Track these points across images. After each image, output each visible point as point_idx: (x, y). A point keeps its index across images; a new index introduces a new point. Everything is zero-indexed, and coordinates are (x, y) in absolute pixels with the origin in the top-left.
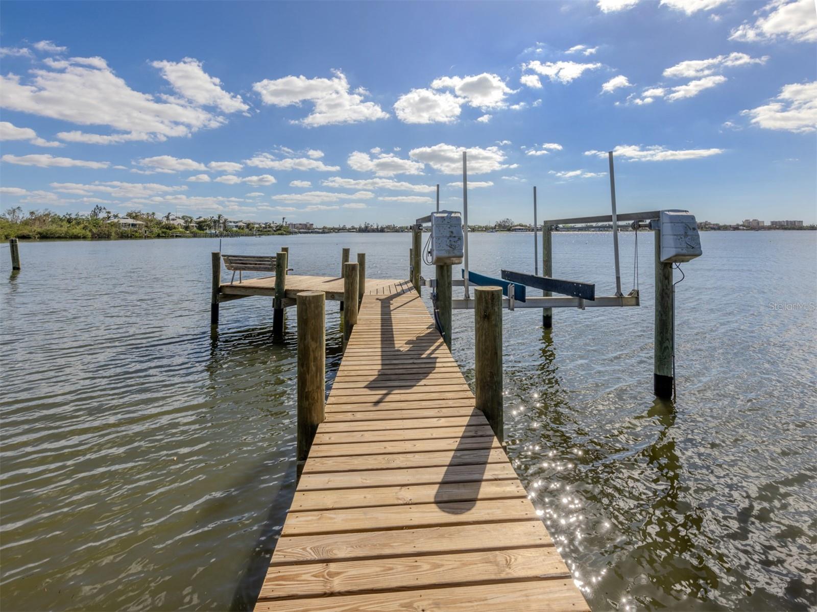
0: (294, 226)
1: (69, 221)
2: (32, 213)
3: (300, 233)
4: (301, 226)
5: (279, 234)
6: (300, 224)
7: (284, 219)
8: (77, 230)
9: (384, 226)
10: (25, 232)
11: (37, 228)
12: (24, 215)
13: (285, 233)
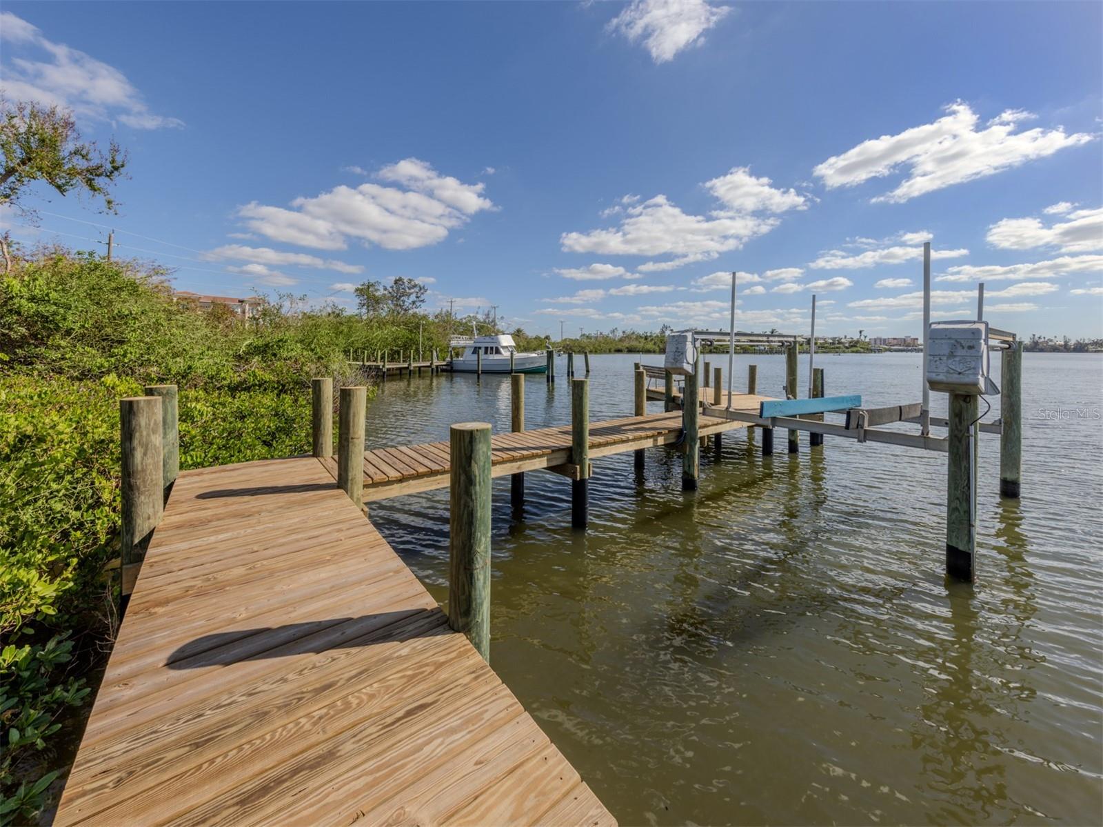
0: (884, 341)
1: (646, 338)
2: (624, 332)
3: (890, 350)
4: (895, 342)
5: (853, 352)
6: (894, 339)
7: (861, 332)
8: (650, 346)
9: (1086, 342)
10: (620, 347)
11: (626, 344)
12: (619, 334)
13: (862, 350)
